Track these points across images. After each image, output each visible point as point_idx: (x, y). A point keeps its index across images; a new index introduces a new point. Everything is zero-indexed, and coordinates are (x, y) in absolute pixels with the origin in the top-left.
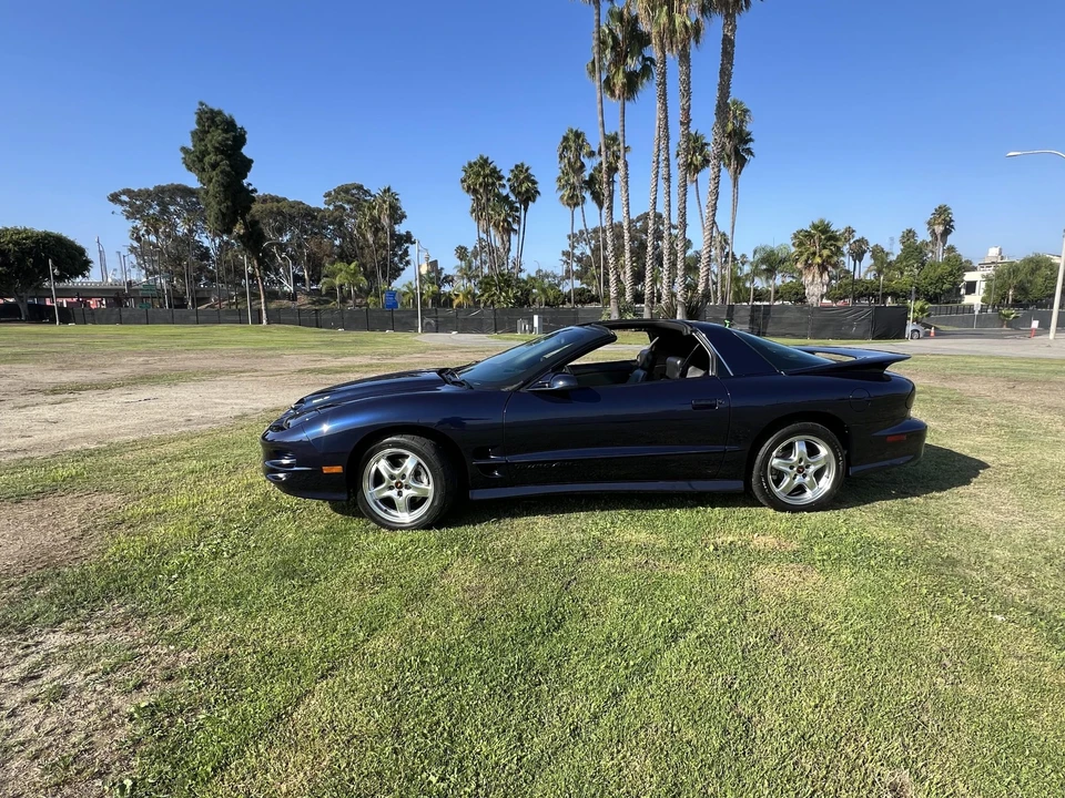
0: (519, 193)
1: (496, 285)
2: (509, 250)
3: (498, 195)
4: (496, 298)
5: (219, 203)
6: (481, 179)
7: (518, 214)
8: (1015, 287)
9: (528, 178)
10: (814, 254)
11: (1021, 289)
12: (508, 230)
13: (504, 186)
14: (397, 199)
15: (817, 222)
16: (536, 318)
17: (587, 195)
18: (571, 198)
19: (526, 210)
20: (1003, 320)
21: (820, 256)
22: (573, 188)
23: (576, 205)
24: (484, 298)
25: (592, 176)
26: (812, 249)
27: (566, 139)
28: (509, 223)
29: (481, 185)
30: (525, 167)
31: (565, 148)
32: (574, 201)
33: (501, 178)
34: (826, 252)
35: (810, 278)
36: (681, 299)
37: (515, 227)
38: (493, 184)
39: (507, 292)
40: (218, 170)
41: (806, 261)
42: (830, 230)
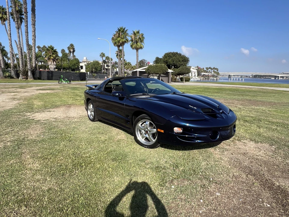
8: (95, 68)
10: (51, 56)
11: (96, 69)
15: (49, 46)
20: (93, 76)
21: (53, 56)
26: (50, 54)
34: (54, 56)
35: (50, 63)
41: (48, 57)
42: (54, 49)
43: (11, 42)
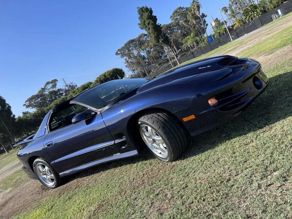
1: (250, 11)
4: (252, 16)
5: (154, 34)
14: (198, 3)
16: (279, 11)
24: (247, 19)
39: (256, 11)
40: (150, 24)
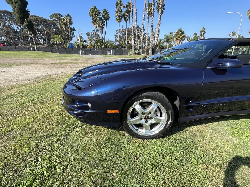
0: (105, 17)
1: (99, 43)
2: (102, 33)
3: (99, 18)
4: (99, 46)
6: (94, 13)
7: (104, 23)
9: (107, 13)
10: (178, 37)
12: (102, 28)
13: (101, 15)
14: (71, 18)
15: (179, 29)
16: (112, 51)
17: (123, 19)
18: (119, 19)
19: (106, 22)
21: (180, 38)
22: (119, 16)
23: (120, 21)
24: (96, 46)
25: (124, 14)
26: (178, 36)
27: (117, 2)
28: (102, 25)
29: (94, 14)
30: (106, 10)
31: (117, 5)
32: (119, 20)
33: (100, 13)
34: (181, 37)
35: (177, 43)
36: (151, 47)
37: (104, 27)
38: (98, 14)
39: (102, 44)
41: (176, 39)
42: (182, 31)
43: (144, 26)
